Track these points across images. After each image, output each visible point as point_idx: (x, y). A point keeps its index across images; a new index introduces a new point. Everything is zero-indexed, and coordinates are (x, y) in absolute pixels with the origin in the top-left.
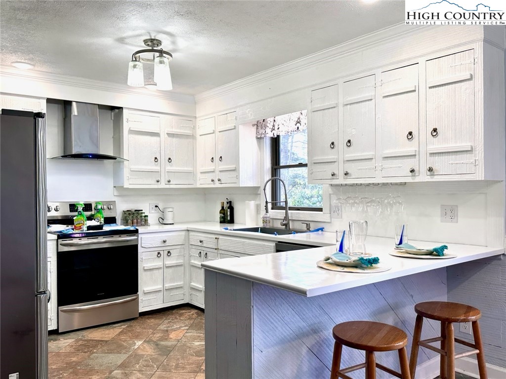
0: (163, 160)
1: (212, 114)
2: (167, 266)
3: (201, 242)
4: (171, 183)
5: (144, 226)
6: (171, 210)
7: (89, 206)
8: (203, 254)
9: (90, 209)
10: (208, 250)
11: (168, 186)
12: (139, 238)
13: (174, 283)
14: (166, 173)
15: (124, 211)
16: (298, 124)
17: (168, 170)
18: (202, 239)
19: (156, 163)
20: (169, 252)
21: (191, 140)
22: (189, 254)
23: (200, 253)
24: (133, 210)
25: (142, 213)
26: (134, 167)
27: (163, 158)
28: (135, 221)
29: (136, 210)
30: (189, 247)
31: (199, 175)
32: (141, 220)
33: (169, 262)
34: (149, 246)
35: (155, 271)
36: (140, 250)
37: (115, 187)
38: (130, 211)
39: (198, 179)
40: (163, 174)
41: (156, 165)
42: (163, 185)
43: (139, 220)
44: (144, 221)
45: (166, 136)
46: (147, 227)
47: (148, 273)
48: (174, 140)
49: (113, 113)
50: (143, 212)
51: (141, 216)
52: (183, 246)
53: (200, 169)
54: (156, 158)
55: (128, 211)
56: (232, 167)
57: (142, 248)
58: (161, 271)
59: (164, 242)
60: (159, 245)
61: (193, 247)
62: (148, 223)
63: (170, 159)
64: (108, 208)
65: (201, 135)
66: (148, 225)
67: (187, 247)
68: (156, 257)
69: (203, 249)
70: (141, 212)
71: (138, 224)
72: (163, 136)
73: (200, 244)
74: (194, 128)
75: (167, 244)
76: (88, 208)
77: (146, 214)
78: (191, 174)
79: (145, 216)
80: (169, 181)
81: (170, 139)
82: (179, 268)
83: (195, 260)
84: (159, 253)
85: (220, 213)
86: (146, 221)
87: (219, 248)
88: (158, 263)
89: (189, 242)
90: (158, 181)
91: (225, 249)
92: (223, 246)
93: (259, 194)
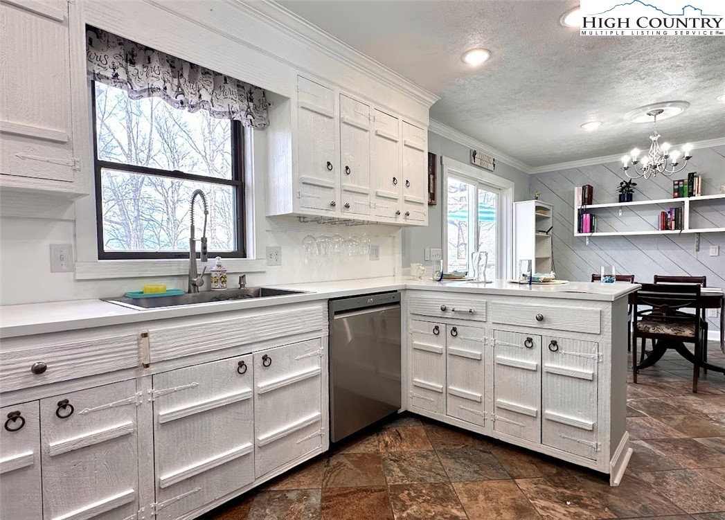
87: (153, 359)
91: (179, 354)
92: (172, 350)
93: (62, 220)
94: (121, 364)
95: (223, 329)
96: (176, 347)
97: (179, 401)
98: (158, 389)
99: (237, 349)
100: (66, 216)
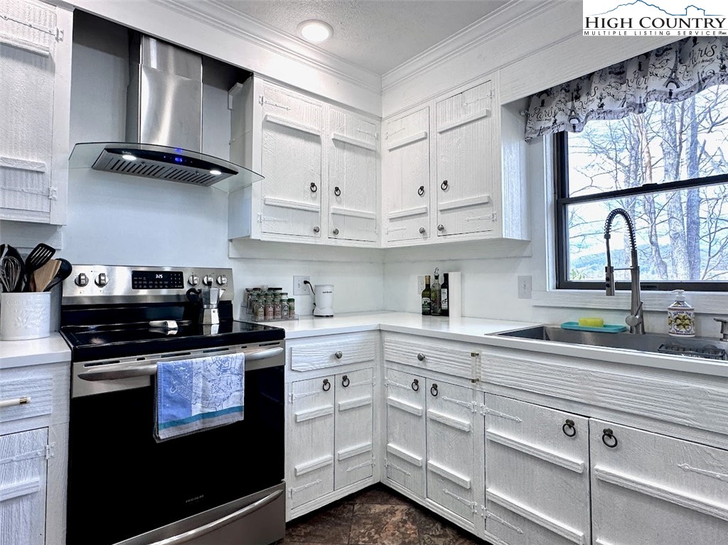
0: (326, 189)
1: (422, 102)
2: (341, 409)
3: (421, 358)
4: (339, 236)
5: (287, 319)
6: (328, 289)
7: (177, 277)
8: (425, 386)
9: (178, 284)
10: (442, 378)
11: (332, 242)
12: (287, 351)
13: (354, 443)
14: (330, 215)
15: (247, 290)
16: (672, 86)
17: (334, 209)
18: (423, 352)
19: (314, 194)
20: (345, 378)
21: (373, 160)
22: (383, 380)
23: (416, 382)
24: (265, 288)
25: (282, 294)
26: (271, 198)
27: (325, 186)
28: (271, 309)
29: (270, 289)
30: (382, 367)
31: (386, 225)
32: (282, 308)
33: (346, 400)
34: (308, 368)
35: (317, 423)
36: (288, 376)
37: (231, 240)
38: (259, 289)
39: (383, 231)
40: (324, 219)
41: (314, 199)
42: (324, 239)
43: (278, 309)
44: (287, 309)
45: (332, 144)
46: (292, 321)
47: (304, 428)
48: (346, 154)
49: (231, 97)
50: (283, 291)
51: (281, 301)
52: (371, 365)
53: (388, 211)
54: (313, 185)
55: (255, 289)
56: (483, 197)
57: (294, 373)
58: (330, 421)
59: (338, 356)
60: (327, 365)
61: (395, 367)
62: (294, 313)
63: (337, 189)
64: (217, 281)
65: (390, 150)
66: (294, 319)
67: (378, 367)
68: (320, 390)
69: (428, 375)
70: (279, 291)
71: (276, 317)
72: (327, 141)
73: (416, 362)
74: (378, 138)
75: (342, 361)
76: (174, 280)
77: (290, 296)
78: (370, 222)
79: (290, 300)
80: (336, 232)
81: (338, 151)
82: (363, 411)
83: (399, 395)
84: (326, 382)
85: (423, 296)
86: (291, 309)
87: (483, 378)
88: (324, 405)
89: (382, 356)
90: (316, 231)
91: (503, 382)
92: (497, 376)
93: (525, 257)
94: (462, 373)
95: (548, 373)
96: (501, 374)
97: (506, 428)
98: (488, 406)
99: (568, 403)
100: (526, 254)
